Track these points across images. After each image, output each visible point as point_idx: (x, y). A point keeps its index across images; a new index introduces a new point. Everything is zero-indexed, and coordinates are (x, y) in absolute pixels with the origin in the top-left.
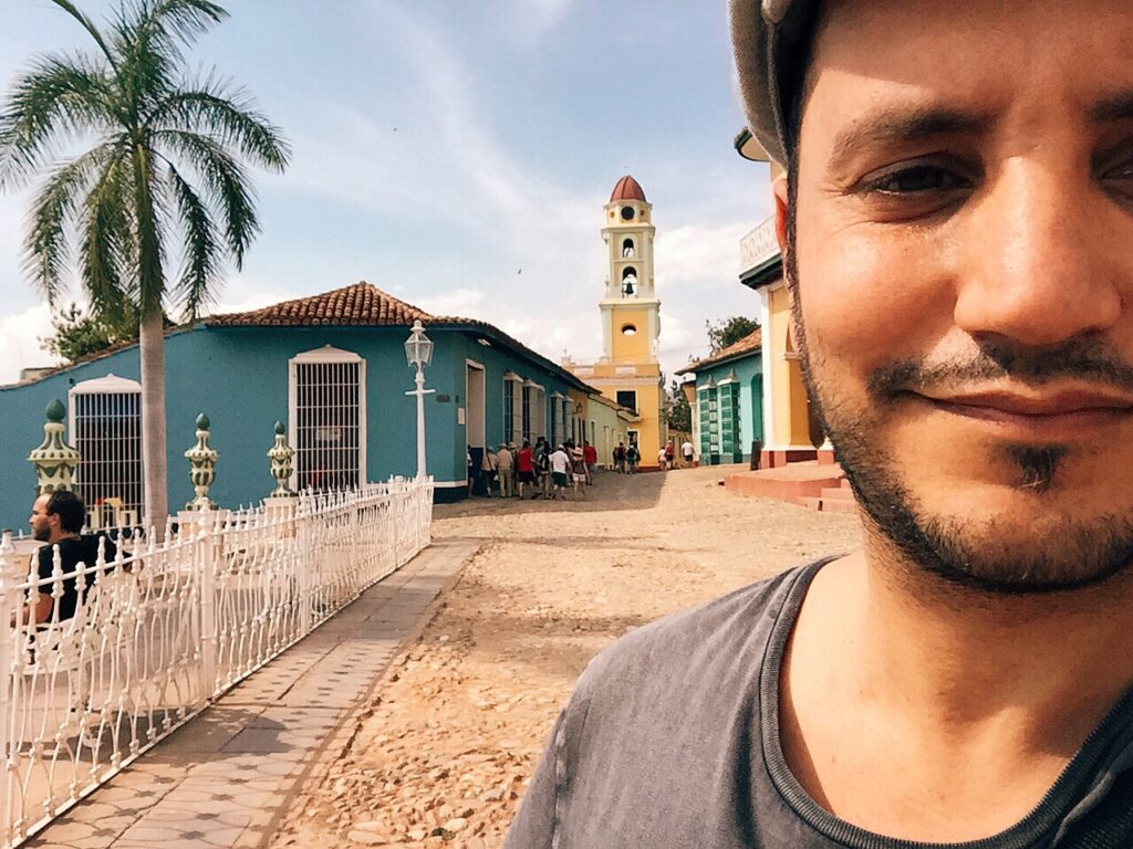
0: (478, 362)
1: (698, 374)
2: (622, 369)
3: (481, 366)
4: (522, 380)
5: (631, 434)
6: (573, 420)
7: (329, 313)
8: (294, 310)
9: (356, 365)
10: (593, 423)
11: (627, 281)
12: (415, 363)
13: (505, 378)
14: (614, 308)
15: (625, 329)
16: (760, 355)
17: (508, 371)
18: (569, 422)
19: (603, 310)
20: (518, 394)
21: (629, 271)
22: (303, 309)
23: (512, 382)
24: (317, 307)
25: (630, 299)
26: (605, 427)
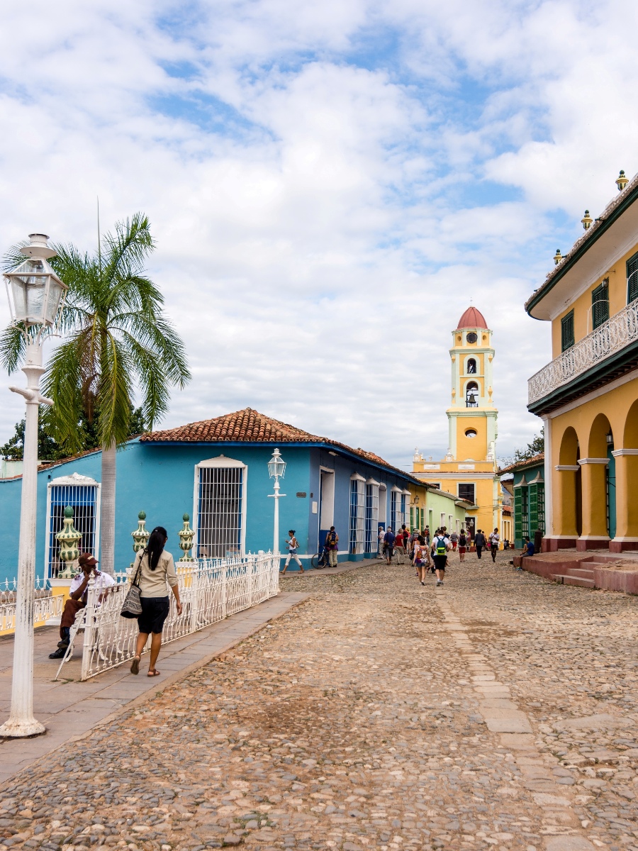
0: (329, 468)
1: (515, 473)
2: (463, 466)
3: (331, 471)
4: (365, 480)
5: (468, 519)
6: (411, 509)
7: (224, 432)
8: (201, 429)
9: (241, 469)
10: (430, 511)
11: (470, 393)
12: (274, 477)
13: (352, 479)
14: (458, 415)
15: (467, 433)
16: (543, 466)
17: (355, 473)
18: (407, 510)
19: (449, 416)
20: (361, 490)
21: (472, 385)
22: (206, 429)
23: (356, 481)
24: (216, 428)
25: (473, 409)
26: (442, 515)
